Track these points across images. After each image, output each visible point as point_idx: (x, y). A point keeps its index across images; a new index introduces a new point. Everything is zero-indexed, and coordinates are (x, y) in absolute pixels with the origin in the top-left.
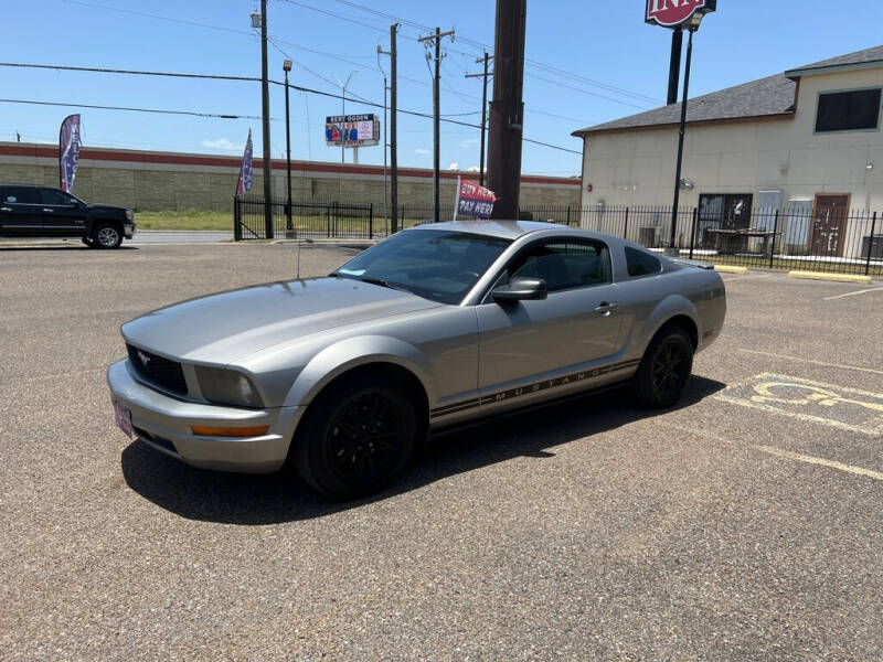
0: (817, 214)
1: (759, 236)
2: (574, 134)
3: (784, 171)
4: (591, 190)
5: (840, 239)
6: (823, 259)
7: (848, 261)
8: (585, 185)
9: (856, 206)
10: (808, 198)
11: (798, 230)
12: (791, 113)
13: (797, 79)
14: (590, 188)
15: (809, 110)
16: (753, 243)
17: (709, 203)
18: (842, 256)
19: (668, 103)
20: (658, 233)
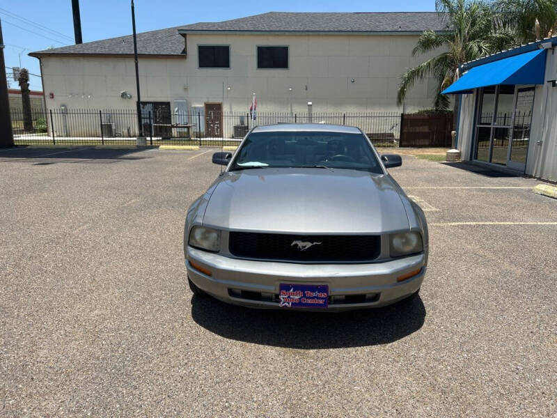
0: (207, 114)
1: (184, 127)
2: (30, 55)
3: (186, 89)
4: (53, 97)
5: (221, 127)
6: (214, 139)
7: (227, 140)
8: (47, 94)
9: (226, 109)
10: (202, 105)
11: (198, 123)
12: (184, 55)
13: (184, 35)
14: (52, 96)
15: (193, 54)
16: (175, 132)
17: (143, 108)
18: (223, 137)
19: (77, 43)
20: (114, 127)
